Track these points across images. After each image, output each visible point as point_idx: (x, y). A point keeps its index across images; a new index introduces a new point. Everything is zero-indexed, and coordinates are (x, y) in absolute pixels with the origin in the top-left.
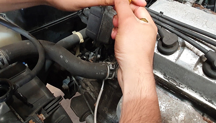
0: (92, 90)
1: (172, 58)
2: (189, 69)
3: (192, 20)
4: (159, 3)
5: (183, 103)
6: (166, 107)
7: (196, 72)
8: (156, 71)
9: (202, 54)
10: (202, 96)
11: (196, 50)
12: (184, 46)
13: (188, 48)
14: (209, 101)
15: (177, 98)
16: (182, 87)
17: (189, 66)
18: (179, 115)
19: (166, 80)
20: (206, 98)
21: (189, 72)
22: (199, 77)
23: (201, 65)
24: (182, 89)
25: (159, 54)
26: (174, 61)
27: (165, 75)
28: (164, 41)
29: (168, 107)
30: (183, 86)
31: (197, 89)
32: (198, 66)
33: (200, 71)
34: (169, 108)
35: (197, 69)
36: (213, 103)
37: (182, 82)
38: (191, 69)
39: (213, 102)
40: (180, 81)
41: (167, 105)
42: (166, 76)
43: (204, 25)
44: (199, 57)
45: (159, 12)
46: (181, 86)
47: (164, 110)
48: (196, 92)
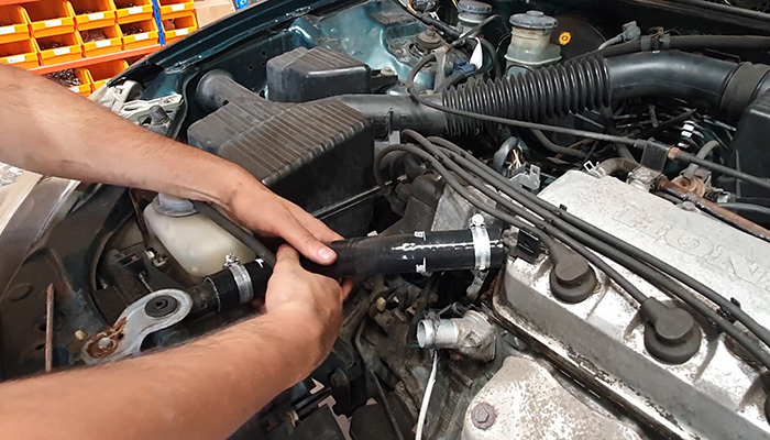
0: (410, 390)
1: (579, 310)
2: (614, 336)
3: (635, 226)
4: (567, 182)
6: (574, 430)
7: (630, 345)
8: (551, 340)
10: (652, 405)
12: (608, 283)
13: (614, 288)
14: (668, 418)
15: (608, 413)
16: (608, 382)
17: (614, 329)
19: (574, 363)
20: (661, 410)
21: (616, 344)
22: (636, 355)
23: (643, 330)
24: (608, 385)
25: (553, 299)
26: (583, 317)
27: (570, 350)
28: (559, 272)
29: (582, 429)
30: (611, 379)
31: (638, 386)
32: (635, 331)
33: (637, 343)
34: (582, 433)
35: (634, 337)
36: (675, 423)
37: (607, 369)
38: (619, 336)
39: (676, 419)
40: (602, 365)
41: (579, 427)
42: (574, 354)
43: (660, 238)
44: (636, 311)
45: (558, 206)
46: (607, 378)
48: (638, 394)
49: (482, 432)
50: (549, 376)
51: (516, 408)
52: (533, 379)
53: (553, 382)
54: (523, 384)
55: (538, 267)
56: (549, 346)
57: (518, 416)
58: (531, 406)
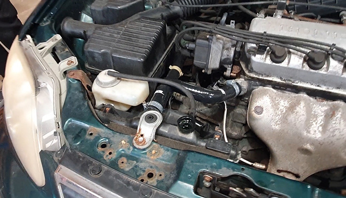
1: (284, 64)
5: (299, 95)
6: (288, 102)
7: (304, 69)
8: (273, 78)
9: (304, 55)
10: (312, 84)
11: (299, 53)
12: (290, 53)
13: (293, 53)
14: (318, 86)
17: (298, 66)
18: (300, 103)
19: (283, 82)
20: (315, 85)
21: (300, 70)
22: (307, 72)
24: (296, 84)
25: (274, 64)
26: (286, 66)
27: (281, 78)
28: (277, 53)
30: (297, 82)
31: (307, 80)
32: (304, 64)
33: (307, 68)
35: (304, 66)
36: (320, 87)
37: (295, 79)
38: (300, 67)
39: (320, 85)
40: (293, 79)
42: (283, 79)
44: (303, 58)
45: (263, 32)
46: (295, 82)
47: (288, 105)
48: (307, 83)
49: (260, 115)
50: (273, 89)
51: (269, 103)
52: (269, 93)
53: (275, 91)
54: (268, 95)
55: (265, 55)
56: (273, 80)
57: (271, 105)
58: (273, 101)
